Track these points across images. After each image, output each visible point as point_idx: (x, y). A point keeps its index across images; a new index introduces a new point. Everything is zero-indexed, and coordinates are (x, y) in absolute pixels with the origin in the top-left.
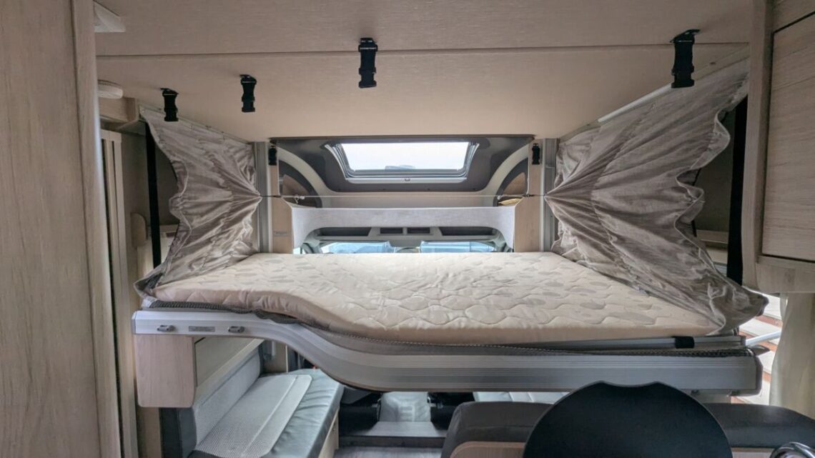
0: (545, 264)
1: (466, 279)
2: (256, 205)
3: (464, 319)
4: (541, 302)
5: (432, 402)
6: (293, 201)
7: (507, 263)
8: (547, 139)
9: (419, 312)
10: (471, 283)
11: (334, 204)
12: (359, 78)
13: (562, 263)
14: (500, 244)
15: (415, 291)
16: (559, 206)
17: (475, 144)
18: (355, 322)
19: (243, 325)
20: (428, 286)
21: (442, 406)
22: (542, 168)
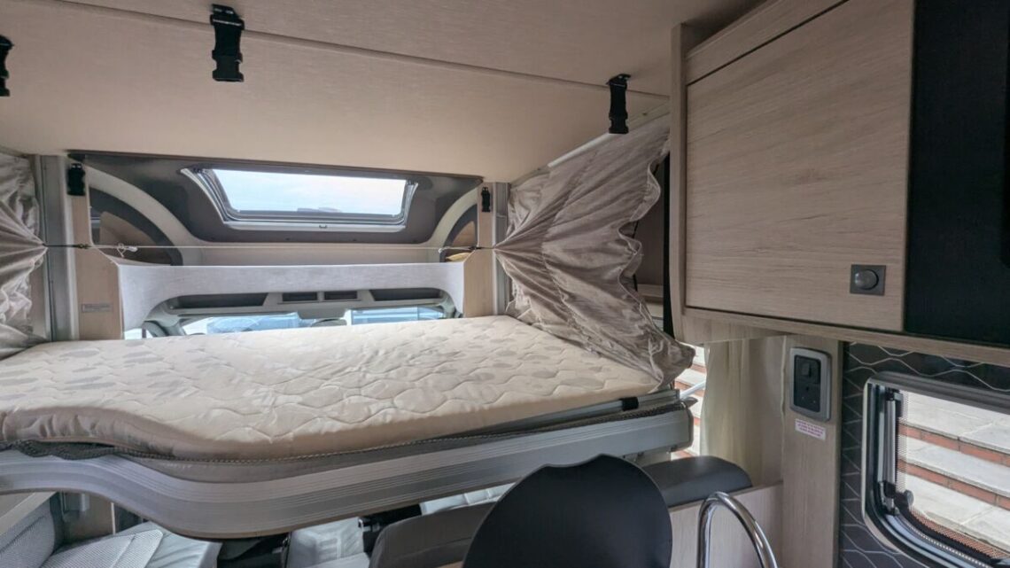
0: (498, 330)
1: (401, 355)
3: (392, 411)
4: (489, 377)
5: (365, 525)
6: (115, 253)
7: (454, 332)
8: (497, 183)
9: (328, 409)
10: (407, 361)
11: (203, 260)
12: (213, 65)
13: (517, 328)
14: (449, 309)
15: (327, 379)
16: (509, 261)
17: (413, 183)
20: (347, 370)
21: (378, 528)
22: (493, 217)
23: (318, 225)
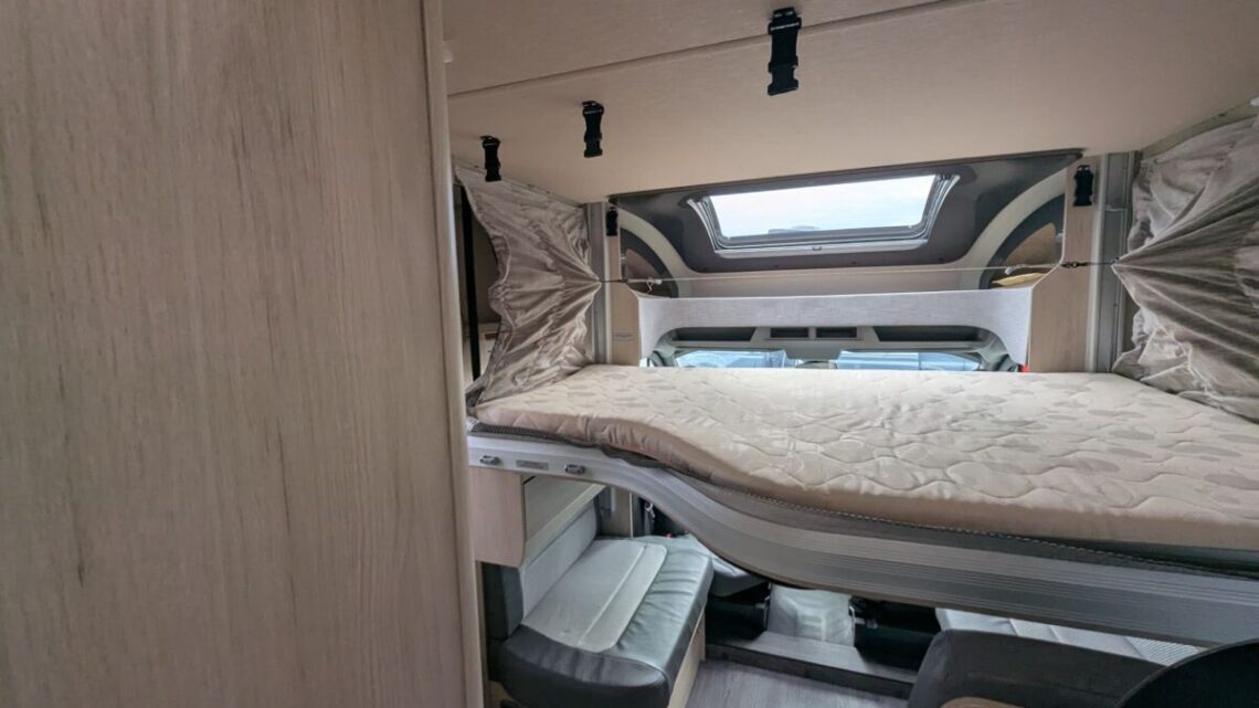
0: (1102, 396)
1: (936, 416)
2: (593, 294)
3: (947, 484)
4: (1108, 467)
5: (857, 615)
7: (1017, 392)
8: (1110, 155)
9: (858, 466)
10: (948, 424)
11: (697, 292)
12: (769, 79)
13: (1142, 395)
14: (992, 356)
15: (845, 431)
16: (1146, 283)
17: (949, 177)
18: (751, 473)
19: (586, 465)
20: (866, 424)
21: (875, 626)
22: (1096, 215)
23: (810, 247)
